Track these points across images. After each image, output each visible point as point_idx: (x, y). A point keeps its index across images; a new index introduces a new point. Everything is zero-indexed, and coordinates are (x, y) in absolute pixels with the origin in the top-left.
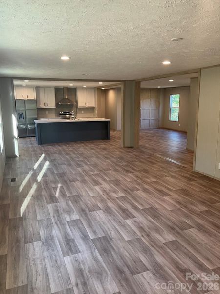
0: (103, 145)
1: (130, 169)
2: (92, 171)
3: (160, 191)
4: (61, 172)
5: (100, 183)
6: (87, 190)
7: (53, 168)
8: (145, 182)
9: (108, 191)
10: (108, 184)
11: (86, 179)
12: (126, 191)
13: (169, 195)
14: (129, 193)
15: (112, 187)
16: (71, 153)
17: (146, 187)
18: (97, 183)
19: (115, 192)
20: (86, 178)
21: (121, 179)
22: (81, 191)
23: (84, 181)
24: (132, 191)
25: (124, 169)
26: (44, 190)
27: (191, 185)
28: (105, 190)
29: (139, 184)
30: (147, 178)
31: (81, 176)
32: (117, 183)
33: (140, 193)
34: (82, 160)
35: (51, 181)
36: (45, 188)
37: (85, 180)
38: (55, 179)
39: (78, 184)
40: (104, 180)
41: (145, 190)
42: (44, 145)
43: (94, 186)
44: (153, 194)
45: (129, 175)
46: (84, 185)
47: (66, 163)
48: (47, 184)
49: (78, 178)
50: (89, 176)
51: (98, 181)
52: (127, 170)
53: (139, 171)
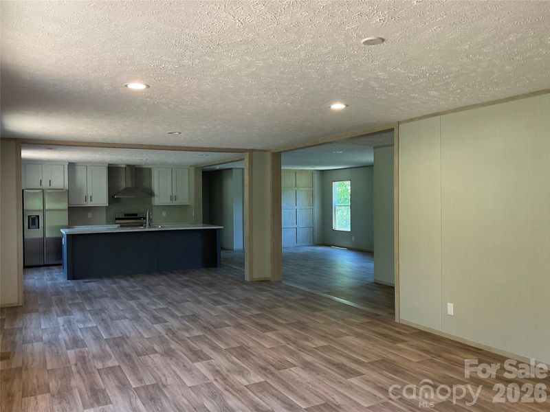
0: (206, 277)
1: (269, 324)
2: (187, 330)
3: (339, 366)
4: (117, 334)
5: (205, 355)
6: (178, 372)
7: (99, 327)
8: (303, 348)
9: (224, 372)
10: (225, 355)
11: (172, 347)
12: (265, 369)
13: (360, 374)
14: (272, 373)
15: (233, 363)
16: (140, 296)
17: (309, 358)
18: (198, 356)
19: (241, 372)
20: (174, 346)
21: (251, 344)
22: (164, 375)
23: (169, 353)
24: (279, 369)
25: (258, 324)
26: (77, 376)
27: (399, 349)
28: (217, 371)
29: (291, 353)
30: (307, 339)
31: (162, 341)
32: (243, 352)
33: (297, 373)
34: (163, 309)
35: (94, 357)
36: (79, 372)
37: (173, 351)
38: (104, 351)
39: (156, 360)
40: (216, 348)
41: (307, 366)
42: (79, 281)
43: (193, 361)
44: (325, 373)
45: (269, 334)
46: (169, 362)
47: (127, 315)
48: (85, 363)
49: (157, 348)
50: (181, 341)
51: (201, 351)
52: (262, 326)
53: (288, 325)
